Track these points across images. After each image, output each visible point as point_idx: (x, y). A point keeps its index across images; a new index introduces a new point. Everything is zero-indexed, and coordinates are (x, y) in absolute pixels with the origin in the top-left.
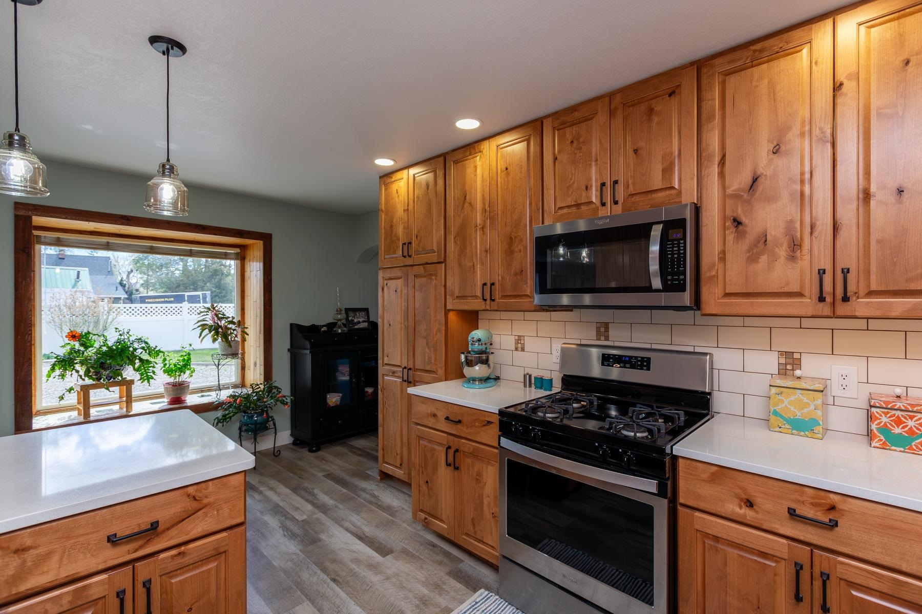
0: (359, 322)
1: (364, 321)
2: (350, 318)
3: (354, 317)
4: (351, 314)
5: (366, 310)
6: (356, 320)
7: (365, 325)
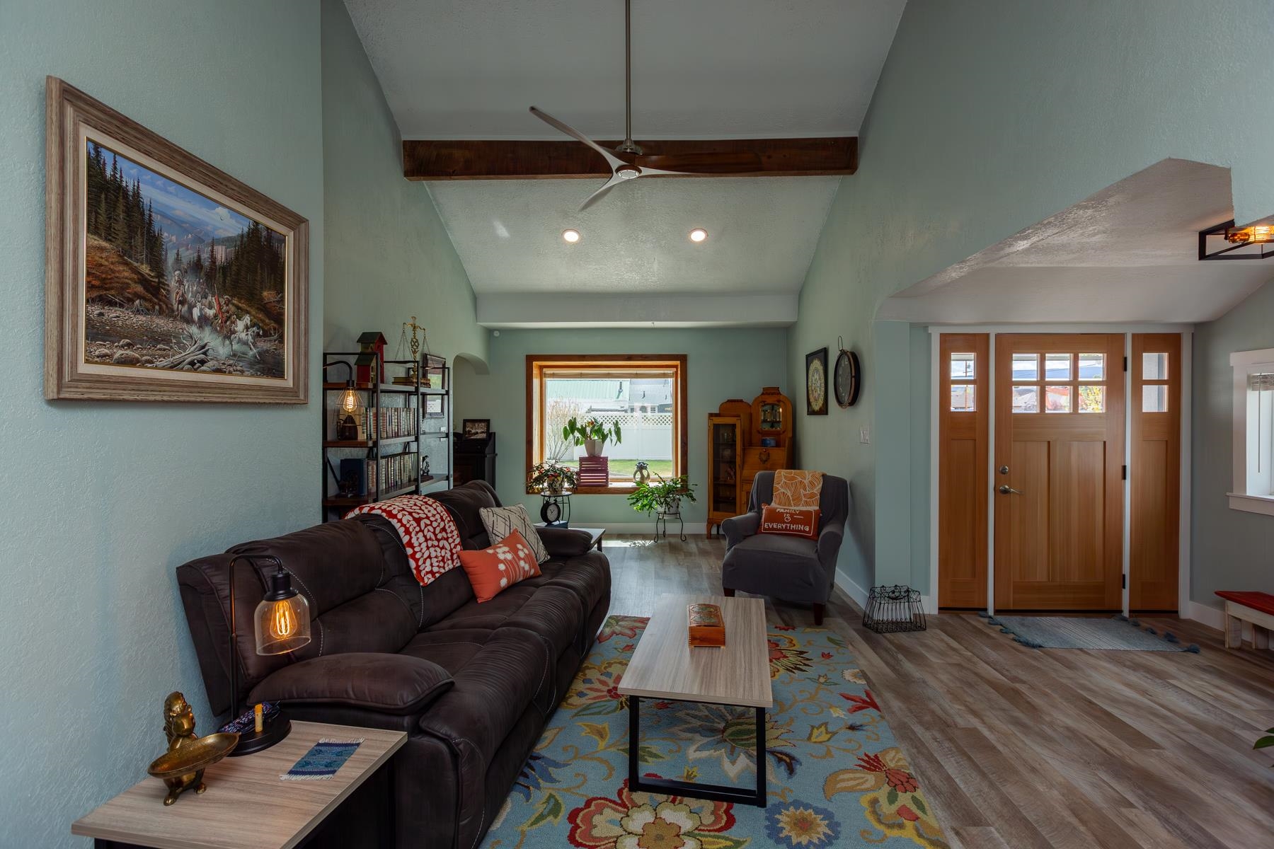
0: (477, 433)
1: (482, 432)
2: (467, 429)
3: (472, 428)
4: (468, 424)
5: (488, 422)
6: (473, 431)
7: (484, 435)
